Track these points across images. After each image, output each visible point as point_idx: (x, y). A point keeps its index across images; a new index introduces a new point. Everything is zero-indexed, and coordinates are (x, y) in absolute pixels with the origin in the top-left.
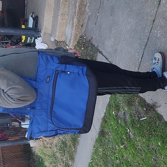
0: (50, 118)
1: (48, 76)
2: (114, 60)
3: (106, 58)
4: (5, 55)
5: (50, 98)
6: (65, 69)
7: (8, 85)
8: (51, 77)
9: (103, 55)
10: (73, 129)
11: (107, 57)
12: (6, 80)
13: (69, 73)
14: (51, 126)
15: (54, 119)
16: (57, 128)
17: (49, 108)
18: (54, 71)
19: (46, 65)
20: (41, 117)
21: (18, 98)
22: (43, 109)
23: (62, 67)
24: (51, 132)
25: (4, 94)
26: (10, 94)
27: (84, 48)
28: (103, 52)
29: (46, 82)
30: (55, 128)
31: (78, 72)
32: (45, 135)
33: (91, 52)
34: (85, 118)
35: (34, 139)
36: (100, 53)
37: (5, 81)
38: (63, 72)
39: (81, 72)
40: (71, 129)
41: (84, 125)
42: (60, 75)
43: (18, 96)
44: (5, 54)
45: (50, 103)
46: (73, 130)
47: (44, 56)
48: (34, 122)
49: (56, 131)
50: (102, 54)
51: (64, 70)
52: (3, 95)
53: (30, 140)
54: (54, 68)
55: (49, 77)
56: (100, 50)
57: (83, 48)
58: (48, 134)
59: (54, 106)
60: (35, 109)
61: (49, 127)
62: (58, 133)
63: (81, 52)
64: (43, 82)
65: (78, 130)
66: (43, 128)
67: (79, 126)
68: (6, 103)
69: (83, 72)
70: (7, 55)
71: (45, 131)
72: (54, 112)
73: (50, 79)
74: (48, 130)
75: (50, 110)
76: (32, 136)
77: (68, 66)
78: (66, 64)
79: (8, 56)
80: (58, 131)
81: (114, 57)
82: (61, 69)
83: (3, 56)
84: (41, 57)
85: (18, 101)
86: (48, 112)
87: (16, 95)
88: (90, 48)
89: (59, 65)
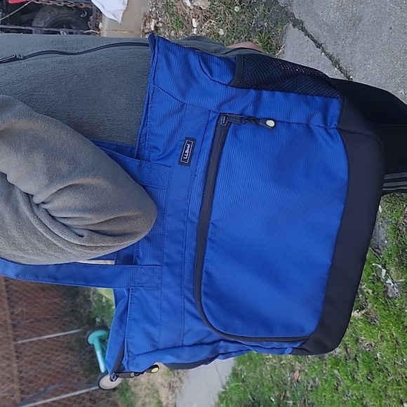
0: (192, 298)
1: (187, 138)
2: (347, 51)
3: (315, 42)
4: (15, 59)
5: (192, 222)
6: (256, 110)
7: (53, 176)
8: (199, 139)
9: (307, 34)
10: (277, 340)
11: (321, 41)
12: (42, 156)
13: (271, 123)
14: (196, 329)
15: (209, 302)
16: (217, 336)
17: (187, 261)
18: (212, 115)
19: (183, 94)
20: (157, 293)
21: (93, 228)
22: (168, 265)
23: (244, 102)
24: (197, 349)
25: (33, 211)
26: (62, 210)
27: (242, 8)
28: (306, 25)
29: (180, 163)
30: (210, 334)
31: (309, 120)
32: (172, 359)
33: (263, 20)
34: (327, 300)
35: (133, 374)
36: (294, 26)
37: (38, 159)
38: (249, 118)
39: (317, 120)
40: (271, 340)
41: (321, 325)
42: (235, 135)
43: (93, 219)
44: (16, 52)
45: (191, 243)
46: (276, 344)
47: (174, 53)
48: (133, 313)
49: (215, 345)
50: (303, 29)
51: (249, 112)
52: (28, 214)
53: (117, 377)
54: (212, 104)
55: (192, 140)
56: (297, 17)
57: (237, 9)
58: (186, 356)
59: (210, 254)
60: (136, 264)
61: (189, 330)
62: (221, 351)
63: (231, 18)
64: (169, 162)
65: (296, 342)
66: (164, 337)
67: (302, 330)
68: (41, 246)
69: (325, 120)
70: (25, 58)
71: (174, 347)
72: (209, 274)
73: (197, 150)
74: (187, 342)
75: (191, 267)
76: (124, 363)
77: (266, 94)
78: (261, 89)
79: (29, 61)
80: (222, 343)
81: (349, 40)
82: (241, 108)
83: (11, 60)
84: (162, 58)
85: (96, 236)
86: (186, 277)
87: (88, 216)
88: (261, 8)
89: (232, 91)
